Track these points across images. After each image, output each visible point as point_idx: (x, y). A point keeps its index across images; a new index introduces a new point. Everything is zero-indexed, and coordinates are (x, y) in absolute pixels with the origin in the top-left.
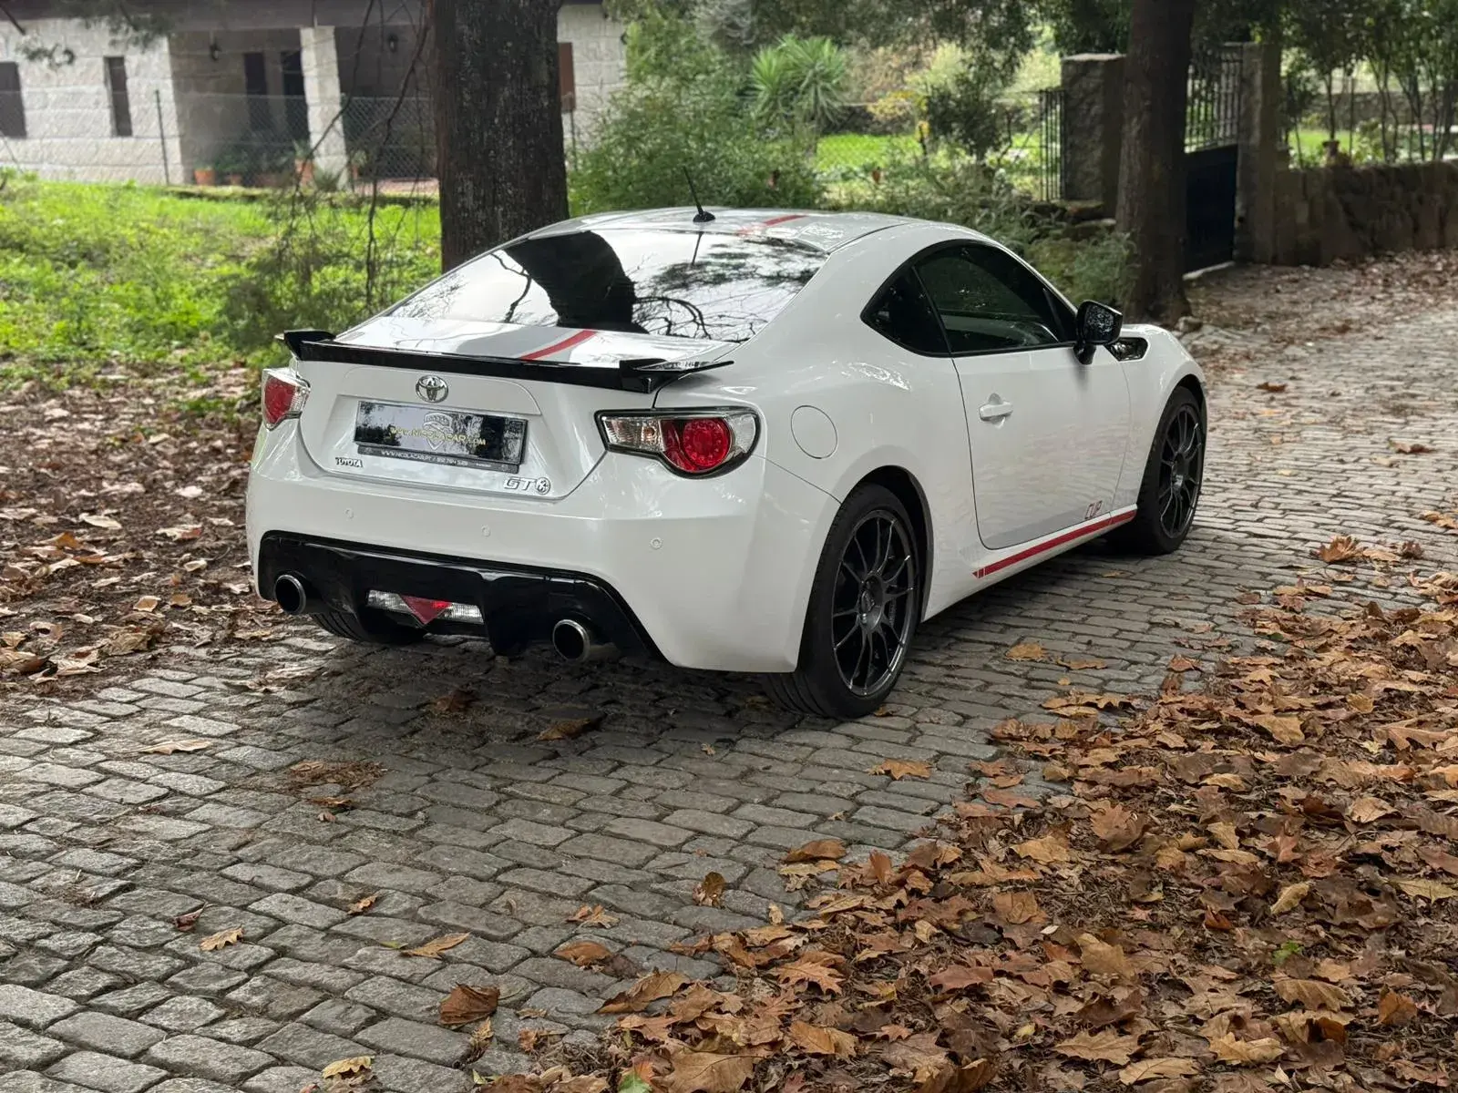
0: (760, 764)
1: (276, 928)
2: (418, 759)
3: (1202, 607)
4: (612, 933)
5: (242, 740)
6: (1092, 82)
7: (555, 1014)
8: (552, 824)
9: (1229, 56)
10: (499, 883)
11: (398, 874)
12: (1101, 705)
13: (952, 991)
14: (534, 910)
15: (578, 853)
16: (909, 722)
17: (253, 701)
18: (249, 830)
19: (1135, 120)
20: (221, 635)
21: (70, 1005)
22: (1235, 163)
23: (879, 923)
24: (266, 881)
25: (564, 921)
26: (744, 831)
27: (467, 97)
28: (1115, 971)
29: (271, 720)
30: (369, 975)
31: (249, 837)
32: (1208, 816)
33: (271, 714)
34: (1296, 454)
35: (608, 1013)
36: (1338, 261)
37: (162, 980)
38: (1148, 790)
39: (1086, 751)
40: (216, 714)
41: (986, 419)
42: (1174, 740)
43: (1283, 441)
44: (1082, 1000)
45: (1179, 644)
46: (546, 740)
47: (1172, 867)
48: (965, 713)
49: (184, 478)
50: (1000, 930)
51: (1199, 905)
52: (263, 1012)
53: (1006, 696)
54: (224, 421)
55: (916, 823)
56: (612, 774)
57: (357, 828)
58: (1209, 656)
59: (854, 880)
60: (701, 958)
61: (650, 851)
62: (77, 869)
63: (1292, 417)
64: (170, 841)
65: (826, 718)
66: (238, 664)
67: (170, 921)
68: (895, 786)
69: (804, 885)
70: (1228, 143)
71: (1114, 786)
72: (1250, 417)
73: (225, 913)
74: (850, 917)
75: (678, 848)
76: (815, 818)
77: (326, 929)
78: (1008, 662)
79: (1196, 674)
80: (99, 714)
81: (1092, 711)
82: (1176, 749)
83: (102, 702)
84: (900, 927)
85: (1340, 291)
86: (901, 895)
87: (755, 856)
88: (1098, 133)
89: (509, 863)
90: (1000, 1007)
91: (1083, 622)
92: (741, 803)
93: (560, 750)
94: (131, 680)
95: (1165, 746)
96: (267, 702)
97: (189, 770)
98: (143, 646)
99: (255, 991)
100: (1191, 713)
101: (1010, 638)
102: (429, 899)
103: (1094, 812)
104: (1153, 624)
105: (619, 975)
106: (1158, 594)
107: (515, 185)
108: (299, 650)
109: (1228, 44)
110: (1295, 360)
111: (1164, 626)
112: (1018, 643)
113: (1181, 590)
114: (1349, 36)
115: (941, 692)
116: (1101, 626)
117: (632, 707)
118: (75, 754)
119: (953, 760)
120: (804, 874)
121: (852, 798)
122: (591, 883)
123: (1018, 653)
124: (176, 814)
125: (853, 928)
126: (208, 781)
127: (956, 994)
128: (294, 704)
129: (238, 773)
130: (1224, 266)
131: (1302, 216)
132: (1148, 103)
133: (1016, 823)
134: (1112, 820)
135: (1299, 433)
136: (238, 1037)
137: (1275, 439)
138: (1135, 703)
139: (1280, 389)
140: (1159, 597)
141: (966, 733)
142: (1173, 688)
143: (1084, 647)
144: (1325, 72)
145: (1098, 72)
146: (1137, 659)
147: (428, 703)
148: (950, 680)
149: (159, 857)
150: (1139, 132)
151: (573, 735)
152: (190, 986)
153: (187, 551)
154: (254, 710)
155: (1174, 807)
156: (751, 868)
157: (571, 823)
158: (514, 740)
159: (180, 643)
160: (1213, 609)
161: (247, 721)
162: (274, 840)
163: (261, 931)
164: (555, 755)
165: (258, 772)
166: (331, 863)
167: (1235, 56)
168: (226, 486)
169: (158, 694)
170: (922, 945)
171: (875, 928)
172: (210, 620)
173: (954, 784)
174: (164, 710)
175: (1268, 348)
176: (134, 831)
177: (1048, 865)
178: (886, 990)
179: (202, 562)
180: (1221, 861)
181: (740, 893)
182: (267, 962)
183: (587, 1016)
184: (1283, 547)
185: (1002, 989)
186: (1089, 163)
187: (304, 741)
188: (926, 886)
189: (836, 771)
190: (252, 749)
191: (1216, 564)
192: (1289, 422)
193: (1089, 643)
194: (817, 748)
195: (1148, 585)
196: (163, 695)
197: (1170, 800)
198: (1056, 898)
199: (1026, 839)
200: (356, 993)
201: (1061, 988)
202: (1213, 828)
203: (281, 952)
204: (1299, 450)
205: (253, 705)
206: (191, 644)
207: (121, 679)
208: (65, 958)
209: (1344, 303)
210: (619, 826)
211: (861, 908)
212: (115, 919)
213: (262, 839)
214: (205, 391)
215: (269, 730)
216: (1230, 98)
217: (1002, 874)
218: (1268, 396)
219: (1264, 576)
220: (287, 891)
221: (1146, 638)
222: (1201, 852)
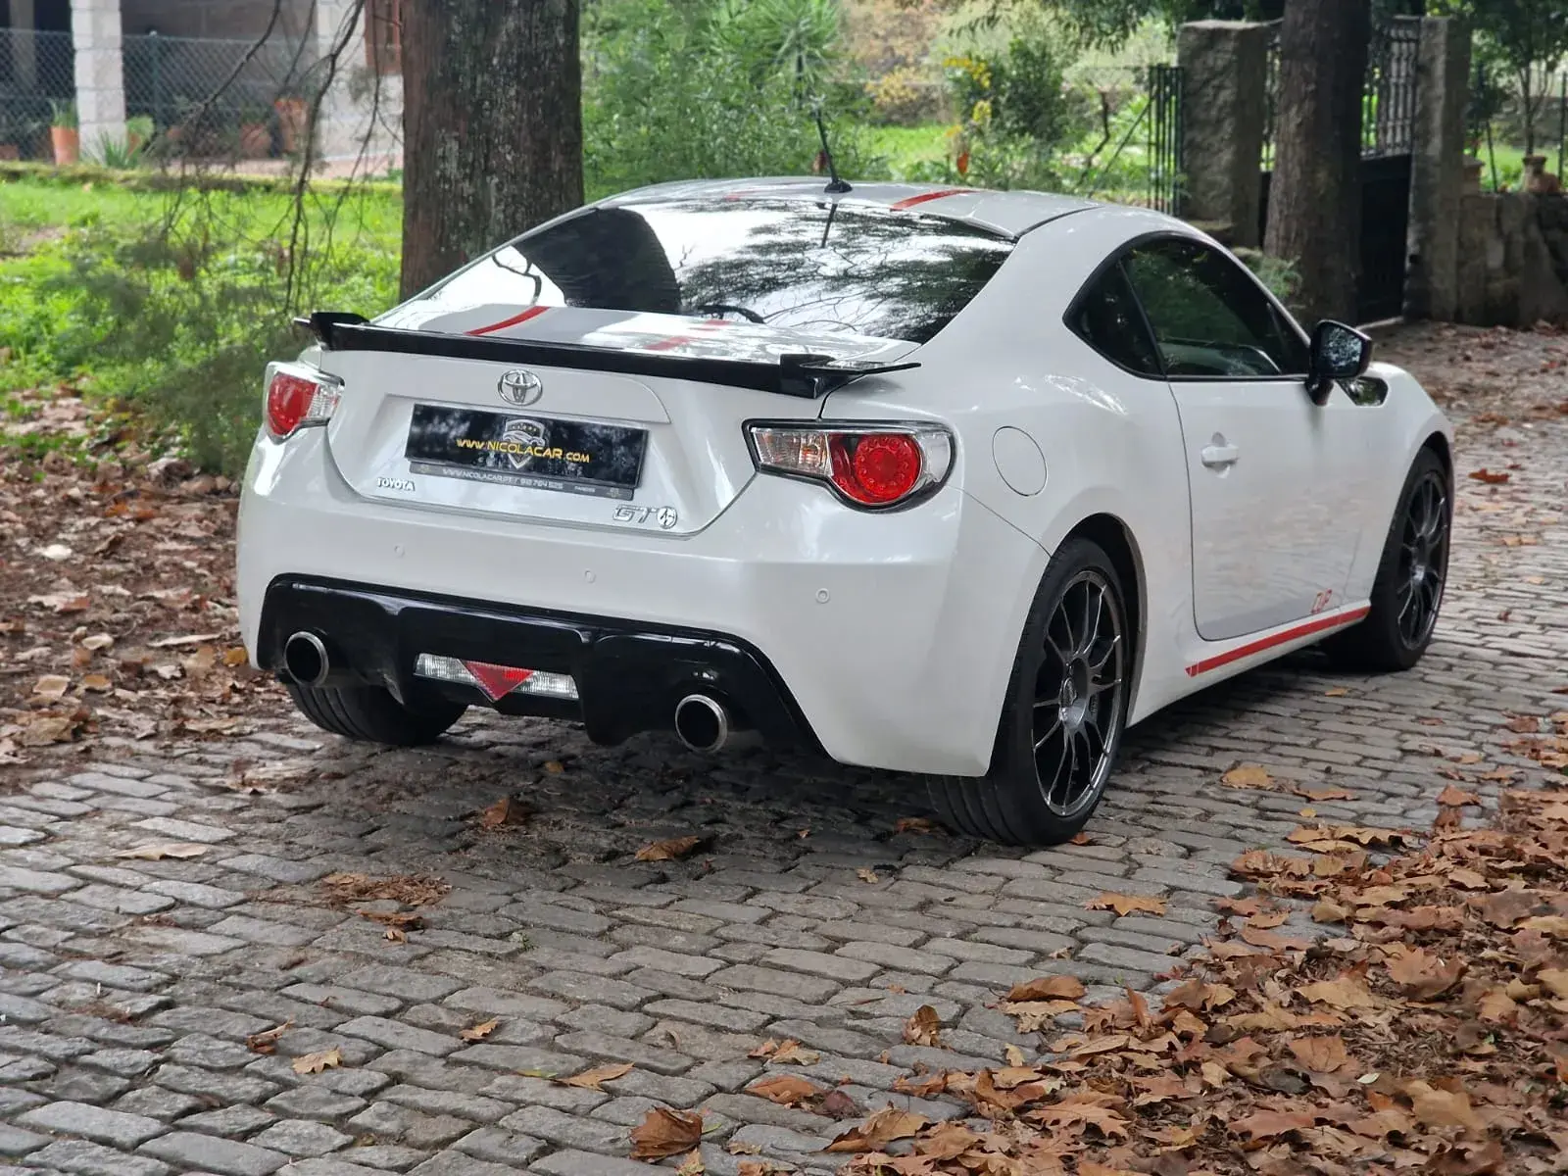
0: (940, 895)
1: (378, 1054)
2: (486, 876)
3: (1466, 733)
4: (812, 1070)
5: (244, 848)
6: (1220, 58)
7: (772, 1151)
8: (690, 953)
9: (1401, 33)
10: (647, 1014)
11: (511, 1000)
12: (1365, 840)
13: (1266, 1138)
14: (702, 1044)
15: (736, 985)
16: (1120, 853)
17: (239, 804)
18: (298, 948)
19: (1294, 110)
20: (167, 726)
21: (156, 1126)
22: (1407, 181)
23: (1154, 1065)
24: (345, 1003)
25: (745, 1056)
26: (945, 967)
27: (458, 28)
28: (1460, 1123)
29: (273, 827)
30: (520, 1104)
31: (301, 955)
32: (1534, 963)
33: (270, 821)
34: (1543, 559)
35: (838, 1152)
36: (1542, 323)
37: (259, 1103)
38: (1450, 935)
39: (1361, 888)
40: (196, 817)
41: (1209, 465)
42: (1472, 878)
43: (1521, 543)
44: (1426, 1153)
45: (1445, 776)
46: (647, 861)
47: (1502, 1017)
48: (1188, 844)
49: (44, 536)
50: (1306, 1078)
51: (1543, 1059)
52: (401, 1139)
53: (1235, 827)
54: (73, 465)
55: (1164, 964)
56: (749, 901)
57: (437, 950)
58: (1487, 789)
59: (1104, 1021)
60: (935, 1099)
61: (829, 986)
62: (95, 983)
63: (1526, 514)
64: (201, 957)
65: (1009, 844)
66: (201, 762)
67: (241, 1041)
68: (1122, 922)
69: (1041, 1026)
70: (1398, 151)
71: (1409, 929)
72: (1470, 513)
73: (307, 1035)
74: (1116, 1058)
75: (865, 983)
76: (1032, 955)
77: (443, 1056)
78: (1230, 788)
79: (1475, 810)
80: (43, 813)
81: (1354, 847)
82: (1476, 889)
83: (40, 798)
84: (1181, 1070)
85: (1552, 362)
86: (1171, 1037)
87: (968, 993)
88: (1228, 128)
89: (652, 993)
90: (1327, 1156)
91: (1313, 746)
92: (929, 937)
93: (669, 872)
94: (67, 774)
95: (1461, 887)
96: (257, 806)
97: (190, 878)
98: (67, 736)
99: (382, 1117)
100: (1484, 852)
101: (1221, 761)
102: (563, 1028)
103: (1388, 956)
104: (1405, 752)
105: (835, 1115)
106: (1403, 717)
107: (516, 148)
108: (275, 747)
109: (1399, 17)
110: (1511, 444)
111: (1421, 754)
112: (1233, 768)
113: (1428, 713)
114: (1553, 16)
115: (1153, 820)
116: (1338, 751)
117: (748, 827)
118: (32, 855)
119: (1190, 897)
120: (1038, 1014)
121: (1072, 933)
122: (766, 1017)
123: (1237, 778)
124: (193, 926)
125: (1120, 1071)
126: (220, 891)
127: (1274, 1141)
128: (295, 809)
129: (256, 885)
130: (1391, 321)
131: (1495, 257)
132: (1312, 87)
133: (1298, 963)
134: (1412, 965)
135: (1538, 534)
136: (383, 1163)
137: (1510, 540)
138: (1406, 839)
139: (1502, 479)
140: (1404, 721)
141: (1197, 864)
142: (1452, 824)
143: (1322, 776)
144: (1521, 62)
145: (1230, 46)
146: (1396, 790)
147: (473, 814)
148: (1158, 807)
149: (193, 973)
150: (1299, 125)
151: (683, 856)
152: (298, 1110)
153: (79, 624)
154: (246, 815)
155: (1487, 953)
156: (966, 1008)
157: (717, 952)
158: (605, 860)
159: (114, 734)
160: (1479, 736)
161: (242, 827)
162: (334, 959)
163: (363, 1055)
164: (663, 879)
165: (280, 884)
166: (419, 986)
167: (1411, 34)
168: (104, 545)
169: (109, 792)
170: (1212, 1090)
171: (1149, 1072)
172: (143, 707)
173: (1199, 922)
174: (126, 811)
175: (1472, 429)
176: (148, 944)
177: (1346, 1011)
178: (1182, 1138)
179: (105, 639)
180: (1561, 1013)
181: (960, 1032)
182: (382, 1088)
183: (813, 1154)
184: (1552, 668)
185: (1325, 1138)
186: (1215, 169)
187: (326, 852)
188: (1199, 1029)
189: (1042, 904)
190: (262, 859)
191: (1468, 684)
192: (1524, 520)
193: (1328, 771)
194: (1009, 879)
195: (1388, 706)
196: (117, 794)
197: (1481, 946)
198: (1364, 1047)
199: (1312, 981)
200: (513, 1122)
201: (1396, 1140)
202: (1542, 975)
203: (396, 1079)
204: (1544, 555)
205: (241, 809)
206: (130, 736)
207: (55, 773)
208: (124, 1077)
209: (1559, 378)
210: (780, 957)
211: (1126, 1049)
212: (168, 1038)
213: (319, 958)
214: (31, 426)
215: (276, 838)
216: (1401, 91)
217: (1292, 1020)
218: (1487, 488)
219: (1536, 701)
220: (376, 1015)
221: (1400, 767)
222: (1533, 1003)
